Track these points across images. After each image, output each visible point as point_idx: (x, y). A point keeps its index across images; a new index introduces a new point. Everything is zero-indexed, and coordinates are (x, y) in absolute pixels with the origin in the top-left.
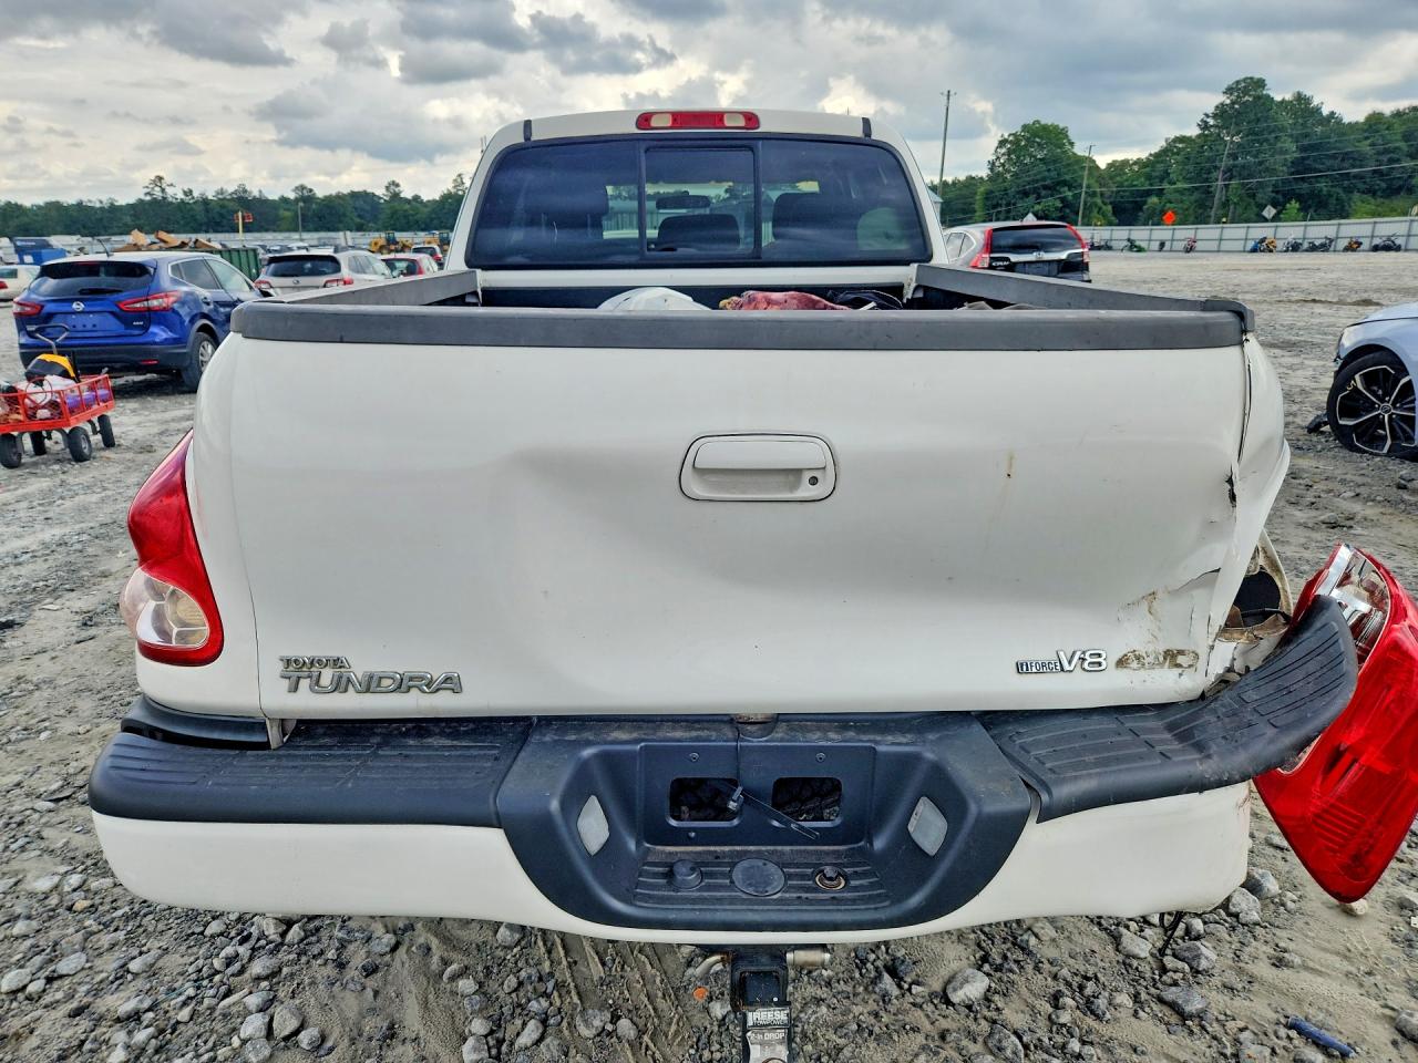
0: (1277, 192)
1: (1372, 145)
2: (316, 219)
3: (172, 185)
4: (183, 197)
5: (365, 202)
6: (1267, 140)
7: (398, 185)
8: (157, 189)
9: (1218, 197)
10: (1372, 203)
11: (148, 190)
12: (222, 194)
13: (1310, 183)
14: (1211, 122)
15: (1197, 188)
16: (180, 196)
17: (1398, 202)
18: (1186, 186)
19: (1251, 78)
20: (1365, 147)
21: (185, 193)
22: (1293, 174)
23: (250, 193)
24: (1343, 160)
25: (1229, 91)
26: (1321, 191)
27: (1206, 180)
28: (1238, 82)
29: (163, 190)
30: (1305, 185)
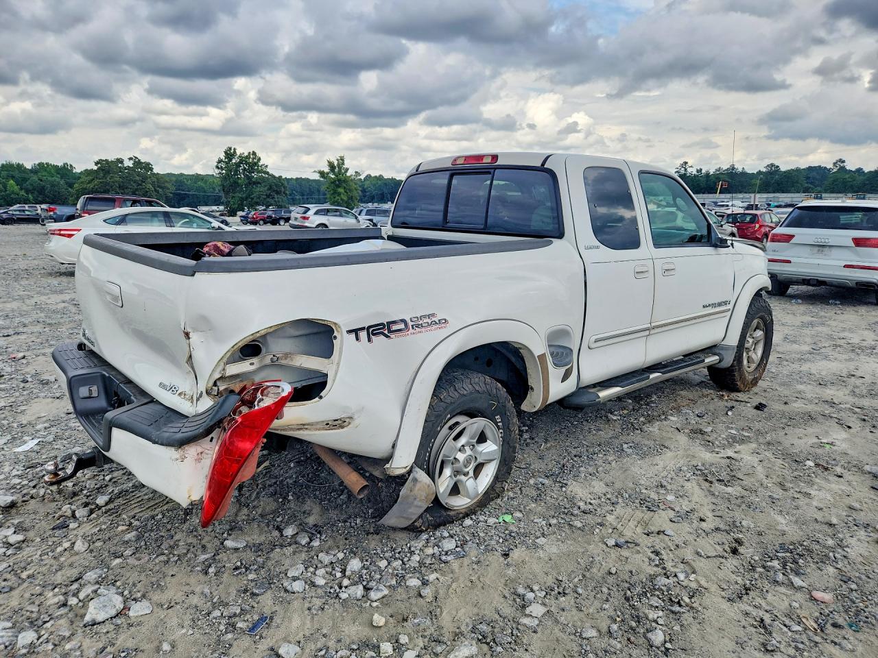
2: (776, 185)
3: (691, 167)
4: (696, 173)
5: (818, 173)
7: (844, 162)
8: (683, 169)
11: (677, 170)
12: (719, 171)
16: (695, 172)
21: (698, 171)
23: (737, 169)
29: (686, 170)
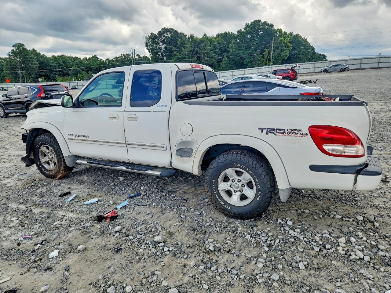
0: (37, 75)
1: (56, 64)
6: (30, 61)
9: (20, 75)
10: (61, 78)
13: (44, 72)
14: (11, 54)
15: (13, 73)
17: (67, 78)
18: (9, 72)
19: (20, 44)
20: (55, 64)
22: (39, 70)
24: (51, 67)
25: (14, 46)
26: (48, 74)
27: (15, 70)
28: (16, 44)
30: (43, 73)
